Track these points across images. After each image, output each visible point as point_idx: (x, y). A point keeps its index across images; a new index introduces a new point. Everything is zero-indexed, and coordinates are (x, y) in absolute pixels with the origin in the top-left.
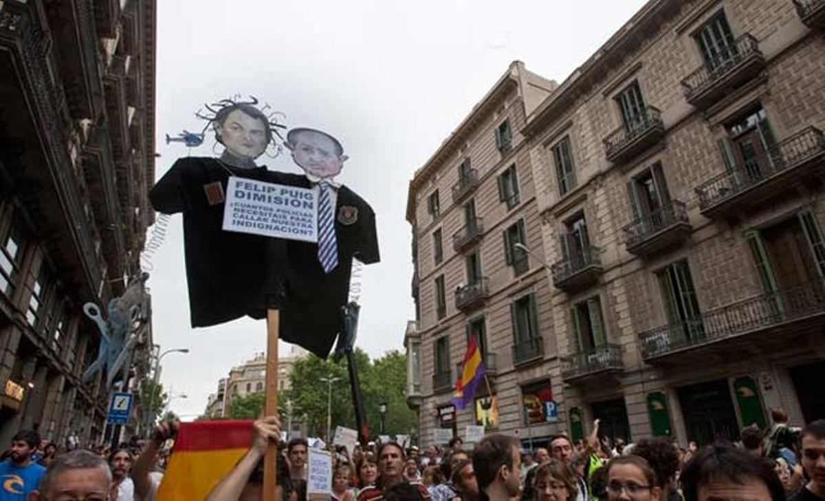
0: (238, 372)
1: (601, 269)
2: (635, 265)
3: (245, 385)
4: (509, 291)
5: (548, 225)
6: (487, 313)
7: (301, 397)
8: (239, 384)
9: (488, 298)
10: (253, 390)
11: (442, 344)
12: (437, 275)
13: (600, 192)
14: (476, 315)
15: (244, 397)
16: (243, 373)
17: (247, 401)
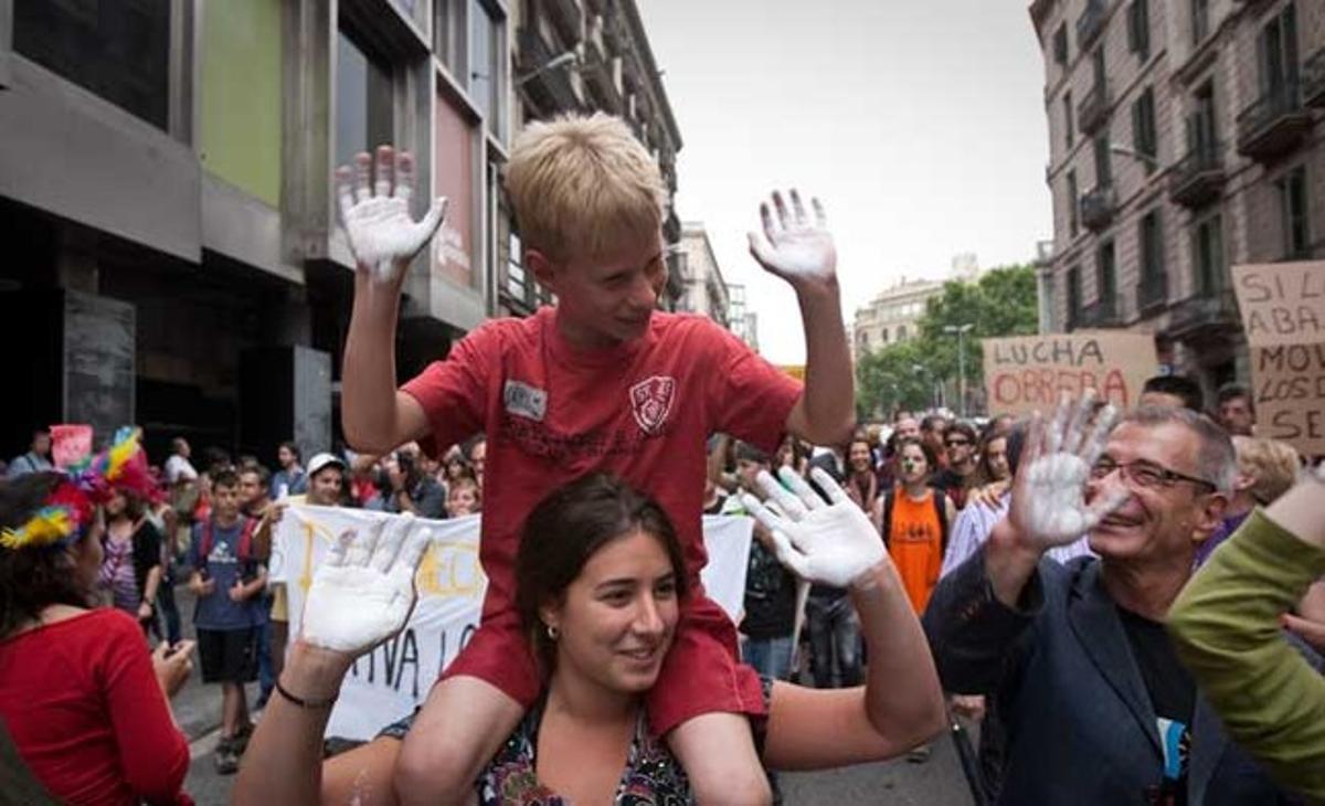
0: (867, 312)
1: (1222, 176)
2: (1258, 170)
3: (879, 332)
4: (1137, 202)
5: (1178, 98)
6: (1119, 233)
7: (937, 354)
8: (868, 331)
9: (1118, 211)
10: (892, 339)
11: (1074, 277)
12: (1067, 170)
13: (1231, 47)
14: (1105, 235)
15: (875, 352)
16: (873, 313)
17: (880, 358)
